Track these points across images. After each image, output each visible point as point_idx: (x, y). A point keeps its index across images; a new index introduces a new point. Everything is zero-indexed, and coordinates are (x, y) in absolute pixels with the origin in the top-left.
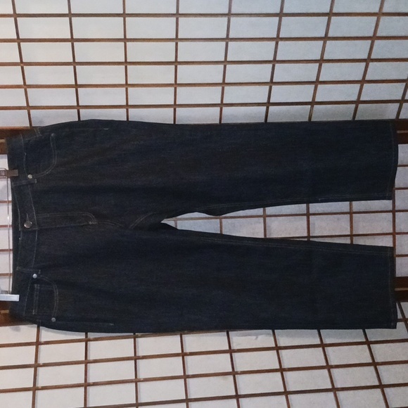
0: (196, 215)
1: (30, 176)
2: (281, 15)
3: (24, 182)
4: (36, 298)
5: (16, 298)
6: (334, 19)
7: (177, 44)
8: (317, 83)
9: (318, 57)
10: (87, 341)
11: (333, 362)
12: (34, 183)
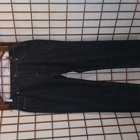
0: (73, 72)
1: (16, 59)
3: (14, 61)
5: (11, 101)
6: (121, 5)
7: (67, 14)
9: (116, 18)
10: (35, 115)
11: (120, 124)
12: (18, 61)
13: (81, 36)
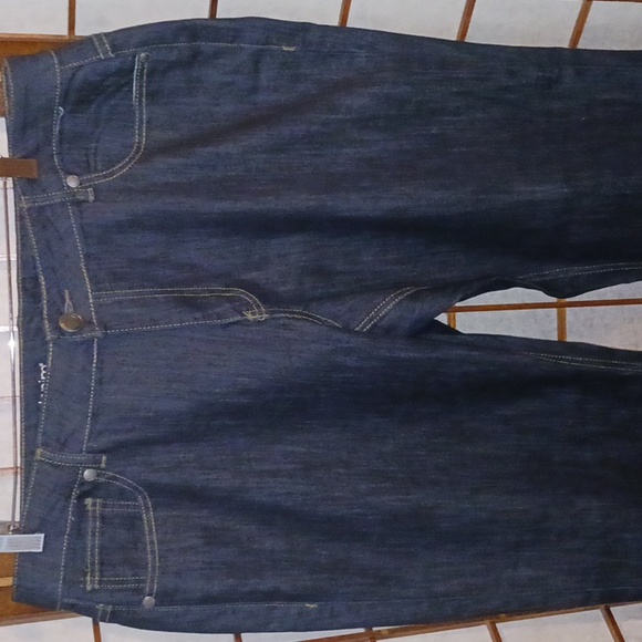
1: (72, 182)
3: (56, 197)
4: (92, 542)
5: (35, 543)
12: (87, 201)
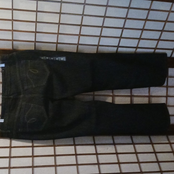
2: (129, 8)
6: (151, 12)
8: (140, 39)
9: (142, 28)
10: (33, 147)
13: (96, 47)
